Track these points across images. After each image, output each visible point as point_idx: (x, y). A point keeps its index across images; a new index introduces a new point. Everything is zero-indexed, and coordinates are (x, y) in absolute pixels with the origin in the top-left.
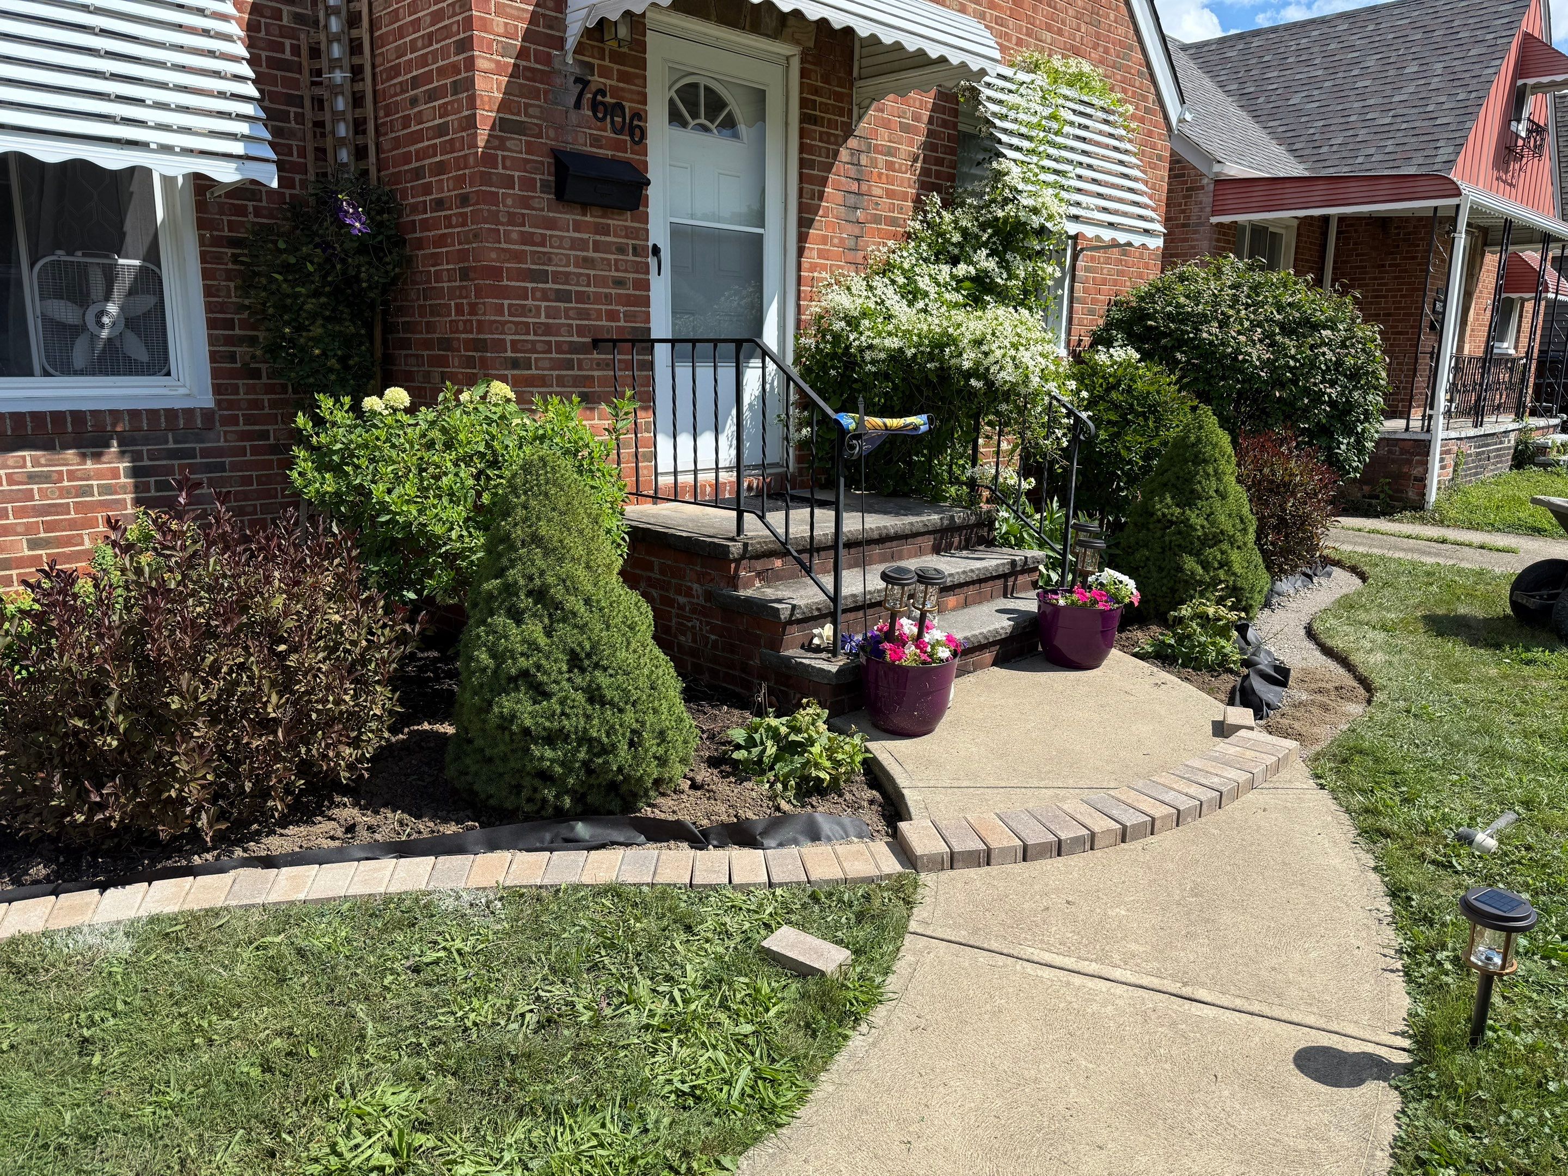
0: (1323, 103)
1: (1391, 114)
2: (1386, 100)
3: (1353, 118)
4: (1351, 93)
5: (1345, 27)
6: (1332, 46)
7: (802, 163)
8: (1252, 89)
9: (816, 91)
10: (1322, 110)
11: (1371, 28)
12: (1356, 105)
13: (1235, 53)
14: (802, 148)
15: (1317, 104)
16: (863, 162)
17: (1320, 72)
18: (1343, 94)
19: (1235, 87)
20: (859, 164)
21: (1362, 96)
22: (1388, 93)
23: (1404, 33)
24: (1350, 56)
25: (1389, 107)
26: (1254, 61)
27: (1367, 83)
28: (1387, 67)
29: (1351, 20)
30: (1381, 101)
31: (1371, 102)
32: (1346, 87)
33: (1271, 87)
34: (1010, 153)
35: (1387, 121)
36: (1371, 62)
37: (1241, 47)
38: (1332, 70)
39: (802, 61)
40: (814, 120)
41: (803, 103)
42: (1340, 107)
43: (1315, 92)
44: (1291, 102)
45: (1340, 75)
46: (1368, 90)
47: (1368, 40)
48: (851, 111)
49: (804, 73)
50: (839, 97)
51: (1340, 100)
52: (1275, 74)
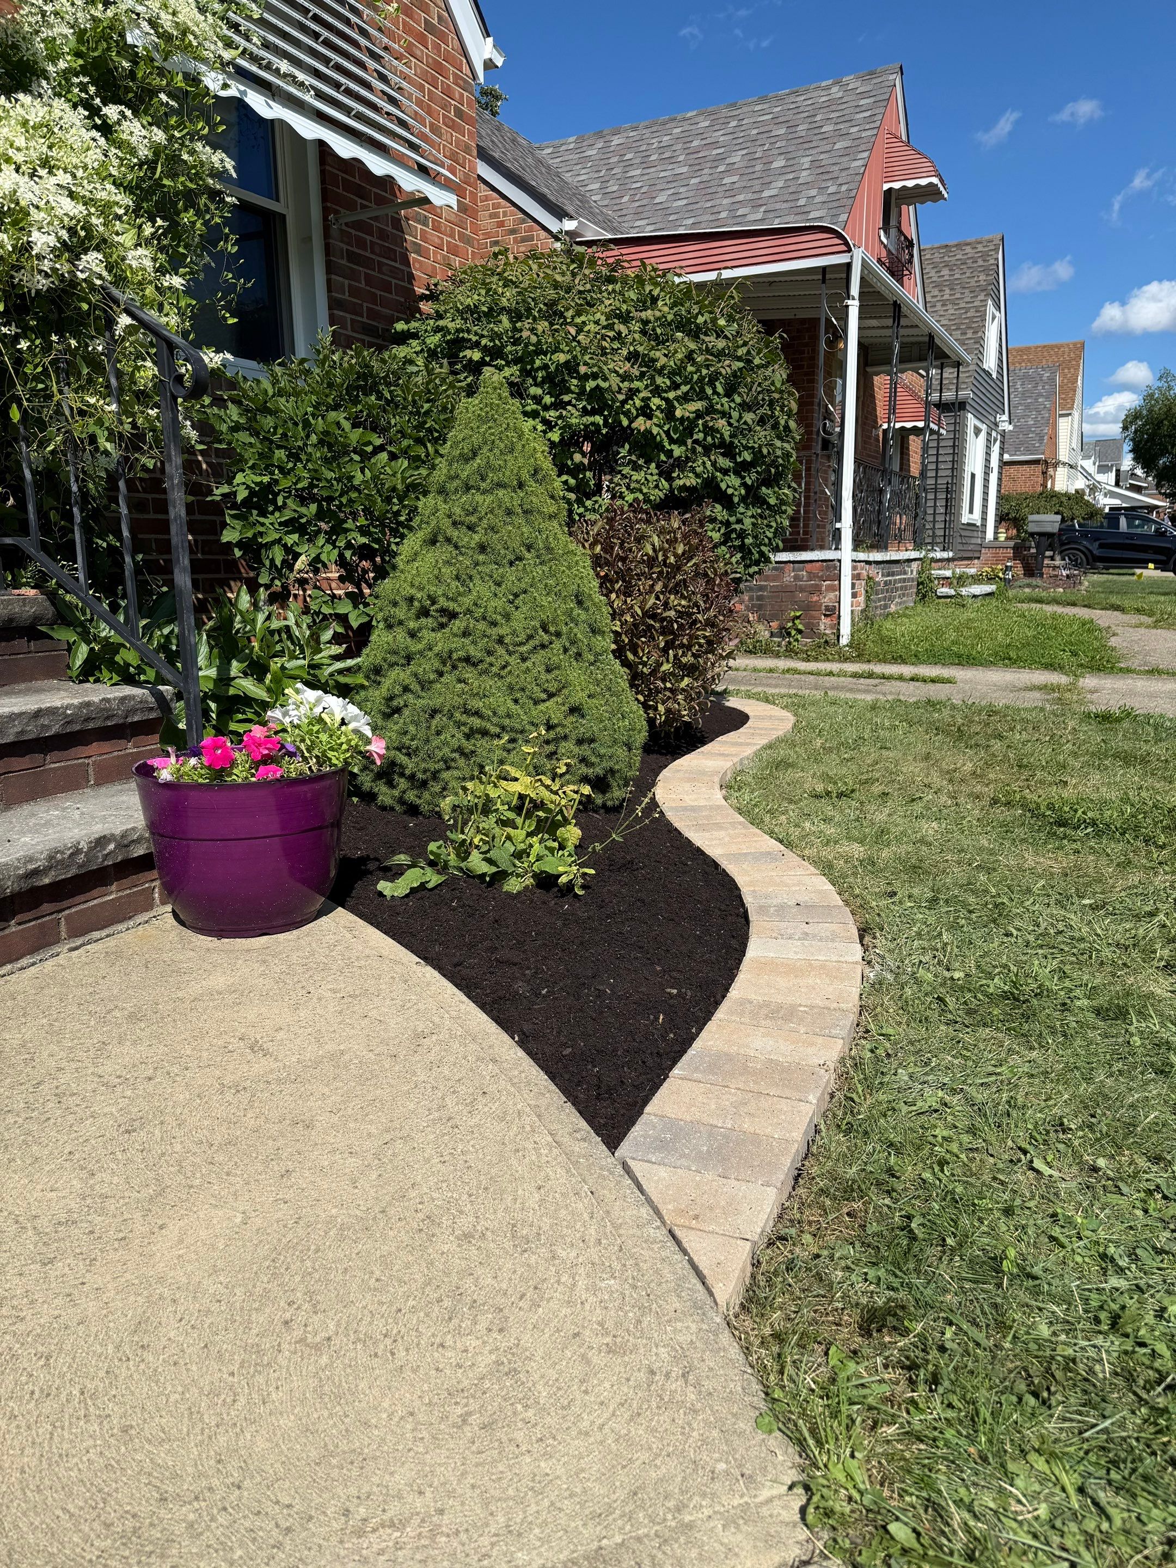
0: (690, 201)
1: (762, 209)
2: (756, 196)
3: (723, 215)
4: (719, 189)
5: (707, 123)
6: (695, 143)
8: (615, 188)
10: (690, 207)
11: (734, 124)
12: (725, 201)
13: (594, 152)
15: (685, 202)
17: (685, 169)
18: (710, 191)
19: (596, 186)
21: (731, 192)
22: (757, 188)
23: (766, 128)
24: (715, 152)
25: (760, 202)
26: (615, 159)
27: (735, 179)
28: (754, 163)
29: (713, 117)
30: (750, 196)
31: (741, 198)
32: (712, 183)
33: (635, 186)
35: (759, 216)
36: (736, 158)
37: (600, 145)
38: (696, 168)
42: (709, 204)
43: (682, 190)
44: (657, 201)
45: (706, 171)
46: (737, 186)
47: (731, 137)
51: (708, 197)
52: (638, 172)
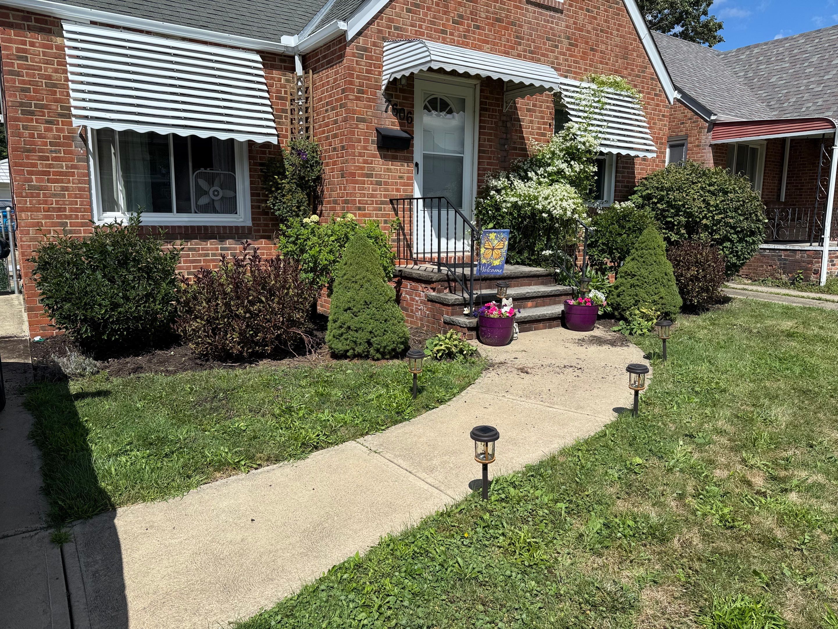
0: (787, 81)
1: (822, 85)
2: (821, 79)
3: (802, 88)
4: (803, 75)
5: (803, 41)
6: (795, 51)
7: (480, 127)
8: (751, 75)
9: (487, 98)
10: (786, 84)
11: (817, 41)
12: (805, 81)
13: (744, 57)
14: (480, 121)
15: (784, 81)
16: (508, 126)
17: (787, 65)
18: (798, 76)
19: (743, 74)
20: (506, 127)
21: (808, 77)
22: (822, 75)
23: (833, 43)
24: (804, 56)
25: (822, 82)
26: (754, 60)
27: (812, 70)
28: (823, 61)
29: (807, 37)
30: (818, 79)
31: (812, 79)
32: (800, 72)
33: (761, 73)
34: (574, 119)
35: (820, 89)
36: (815, 59)
37: (748, 53)
38: (793, 64)
39: (481, 86)
40: (486, 110)
41: (481, 103)
42: (796, 83)
43: (784, 75)
44: (771, 81)
45: (798, 66)
46: (812, 73)
47: (814, 48)
48: (503, 105)
49: (482, 91)
50: (497, 99)
51: (796, 79)
52: (764, 66)
